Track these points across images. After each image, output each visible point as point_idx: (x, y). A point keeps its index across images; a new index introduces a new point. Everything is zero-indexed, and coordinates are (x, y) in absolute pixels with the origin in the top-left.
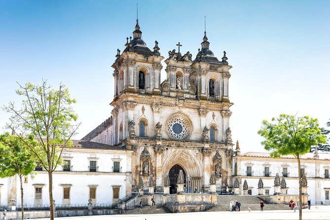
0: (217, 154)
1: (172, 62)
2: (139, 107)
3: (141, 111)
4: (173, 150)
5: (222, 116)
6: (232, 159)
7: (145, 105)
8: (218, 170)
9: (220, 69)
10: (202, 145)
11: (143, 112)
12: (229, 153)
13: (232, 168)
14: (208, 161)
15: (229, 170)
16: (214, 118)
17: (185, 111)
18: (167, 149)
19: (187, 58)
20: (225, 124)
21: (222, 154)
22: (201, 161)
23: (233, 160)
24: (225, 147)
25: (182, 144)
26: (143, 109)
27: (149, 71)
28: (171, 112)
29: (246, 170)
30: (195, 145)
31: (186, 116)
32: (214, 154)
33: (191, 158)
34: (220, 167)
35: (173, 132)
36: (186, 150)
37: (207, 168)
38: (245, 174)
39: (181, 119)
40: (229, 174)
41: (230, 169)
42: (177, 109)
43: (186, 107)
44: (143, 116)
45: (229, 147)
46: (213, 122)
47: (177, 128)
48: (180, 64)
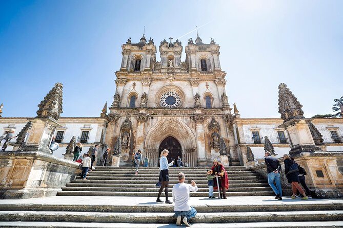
0: (213, 120)
1: (164, 49)
2: (130, 84)
3: (132, 87)
4: (160, 118)
5: (216, 85)
6: (232, 125)
7: (136, 82)
8: (216, 139)
9: (208, 49)
10: (192, 112)
11: (134, 87)
12: (227, 117)
13: (234, 135)
14: (202, 129)
15: (230, 138)
16: (207, 88)
17: (176, 83)
18: (152, 118)
19: (176, 45)
20: (220, 91)
21: (219, 120)
22: (194, 130)
23: (234, 126)
24: (221, 112)
25: (169, 112)
26: (134, 85)
27: (143, 57)
28: (161, 85)
29: (251, 135)
30: (186, 113)
31: (177, 87)
32: (209, 120)
33: (182, 127)
34: (219, 136)
35: (166, 103)
36: (175, 118)
37: (201, 137)
38: (251, 141)
39: (175, 92)
40: (232, 143)
41: (232, 137)
42: (168, 82)
43: (177, 80)
44: (133, 91)
45: (227, 112)
46: (208, 91)
47: (171, 100)
48: (170, 50)
